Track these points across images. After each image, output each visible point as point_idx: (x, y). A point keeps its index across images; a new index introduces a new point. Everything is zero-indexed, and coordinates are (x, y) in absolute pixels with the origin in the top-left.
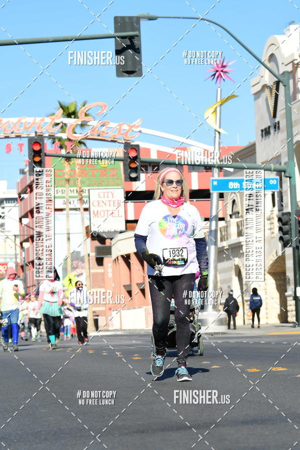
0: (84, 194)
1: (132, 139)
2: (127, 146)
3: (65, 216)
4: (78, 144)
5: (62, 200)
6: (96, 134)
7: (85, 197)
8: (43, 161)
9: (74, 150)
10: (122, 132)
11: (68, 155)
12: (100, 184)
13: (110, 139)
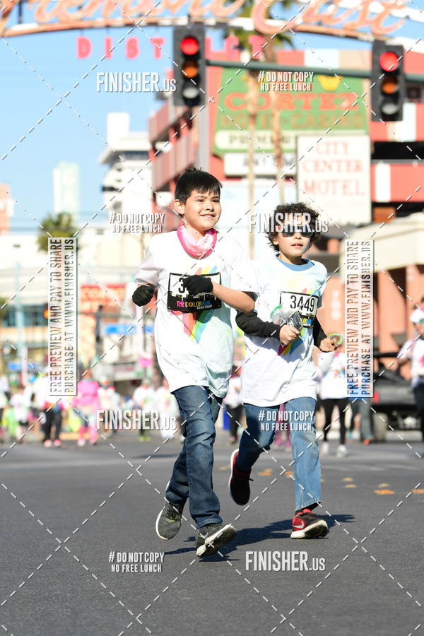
0: (285, 146)
1: (388, 33)
2: (380, 48)
3: (246, 191)
4: (277, 41)
5: (241, 158)
6: (314, 21)
7: (289, 151)
8: (202, 76)
9: (269, 54)
10: (369, 18)
11: (254, 65)
12: (319, 124)
13: (342, 33)
